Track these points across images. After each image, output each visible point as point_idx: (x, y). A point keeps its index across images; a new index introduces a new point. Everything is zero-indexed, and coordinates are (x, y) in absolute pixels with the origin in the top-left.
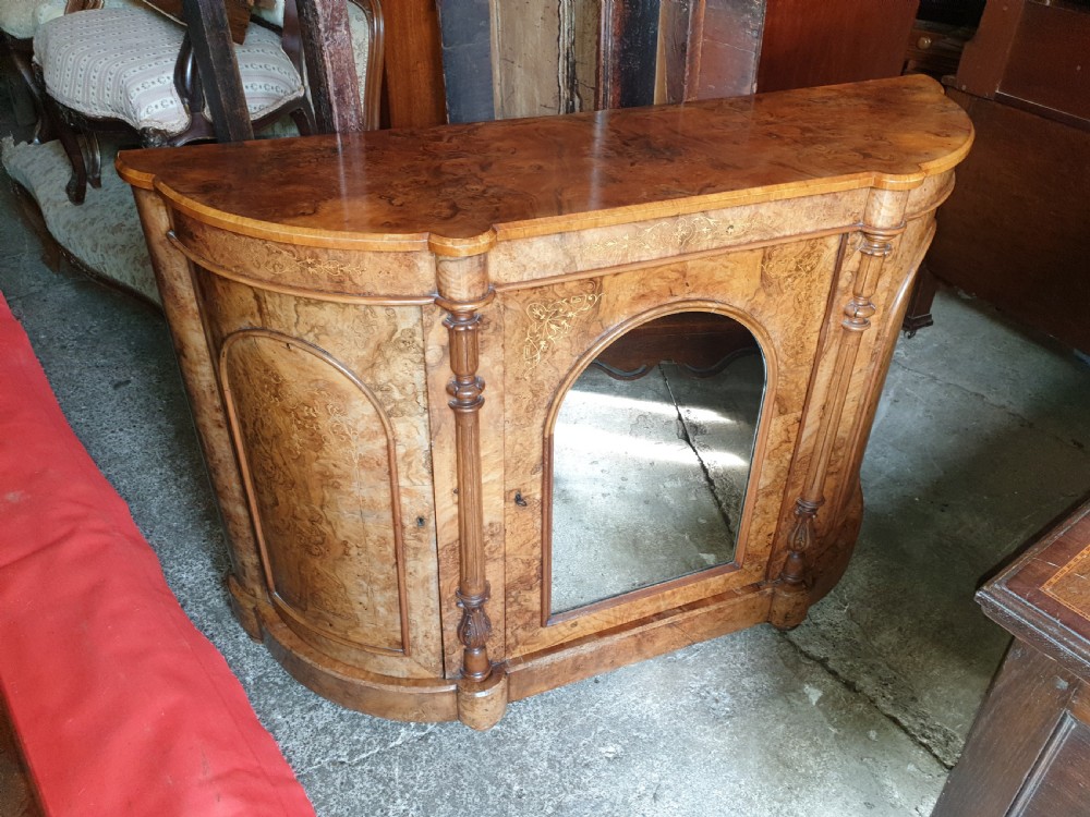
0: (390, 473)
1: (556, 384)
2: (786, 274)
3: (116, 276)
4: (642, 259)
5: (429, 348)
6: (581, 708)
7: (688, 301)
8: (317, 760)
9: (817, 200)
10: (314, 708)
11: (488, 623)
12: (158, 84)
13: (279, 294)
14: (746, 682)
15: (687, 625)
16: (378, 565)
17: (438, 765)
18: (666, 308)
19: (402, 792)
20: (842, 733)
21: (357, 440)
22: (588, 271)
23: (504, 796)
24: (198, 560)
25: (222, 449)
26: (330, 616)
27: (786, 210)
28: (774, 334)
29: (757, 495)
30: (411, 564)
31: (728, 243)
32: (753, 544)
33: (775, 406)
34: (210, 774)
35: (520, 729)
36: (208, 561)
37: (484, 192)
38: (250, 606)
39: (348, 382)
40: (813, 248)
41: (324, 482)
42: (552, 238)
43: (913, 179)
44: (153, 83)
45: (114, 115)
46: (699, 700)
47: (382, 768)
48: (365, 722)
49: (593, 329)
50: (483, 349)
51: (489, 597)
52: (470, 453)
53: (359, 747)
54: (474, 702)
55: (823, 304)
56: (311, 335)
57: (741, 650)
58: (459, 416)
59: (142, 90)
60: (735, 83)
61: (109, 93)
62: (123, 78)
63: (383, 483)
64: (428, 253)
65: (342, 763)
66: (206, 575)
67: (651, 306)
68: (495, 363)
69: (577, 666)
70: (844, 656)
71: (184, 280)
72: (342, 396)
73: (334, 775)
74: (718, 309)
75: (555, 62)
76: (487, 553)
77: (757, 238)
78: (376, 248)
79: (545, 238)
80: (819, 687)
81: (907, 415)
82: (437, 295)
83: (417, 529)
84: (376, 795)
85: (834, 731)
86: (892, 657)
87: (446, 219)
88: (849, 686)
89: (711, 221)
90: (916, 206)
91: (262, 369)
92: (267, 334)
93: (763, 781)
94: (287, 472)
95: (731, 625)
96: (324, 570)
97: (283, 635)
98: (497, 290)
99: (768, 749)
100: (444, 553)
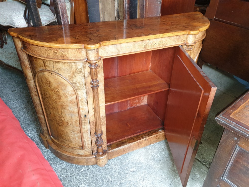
0: (77, 104)
3: (11, 65)
4: (135, 51)
5: (85, 73)
6: (125, 160)
8: (62, 176)
9: (175, 37)
10: (62, 163)
11: (102, 140)
12: (19, 17)
13: (49, 60)
14: (163, 153)
15: (149, 140)
16: (75, 127)
17: (92, 175)
19: (83, 182)
21: (69, 96)
22: (123, 54)
23: (108, 181)
24: (33, 131)
25: (37, 101)
26: (65, 141)
27: (168, 39)
30: (83, 127)
31: (155, 47)
34: (31, 170)
35: (111, 166)
36: (35, 131)
37: (97, 36)
38: (45, 140)
39: (66, 82)
41: (62, 107)
42: (114, 45)
43: (197, 32)
44: (18, 17)
45: (9, 25)
46: (153, 157)
47: (78, 177)
48: (74, 166)
50: (98, 73)
51: (103, 134)
52: (96, 99)
53: (73, 172)
54: (100, 160)
56: (57, 71)
57: (162, 145)
58: (93, 89)
59: (16, 18)
60: (156, 14)
61: (8, 20)
62: (11, 16)
63: (76, 107)
64: (84, 49)
65: (69, 176)
66: (35, 134)
68: (102, 76)
69: (124, 151)
71: (26, 59)
72: (65, 85)
73: (67, 179)
75: (114, 12)
76: (102, 123)
77: (162, 46)
78: (71, 48)
79: (112, 45)
82: (87, 59)
83: (84, 118)
84: (77, 183)
87: (88, 41)
89: (151, 42)
90: (198, 39)
91: (46, 80)
92: (46, 71)
93: (168, 175)
94: (53, 105)
95: (159, 140)
96: (62, 129)
97: (54, 146)
98: (101, 58)
99: (169, 167)
100: (91, 124)
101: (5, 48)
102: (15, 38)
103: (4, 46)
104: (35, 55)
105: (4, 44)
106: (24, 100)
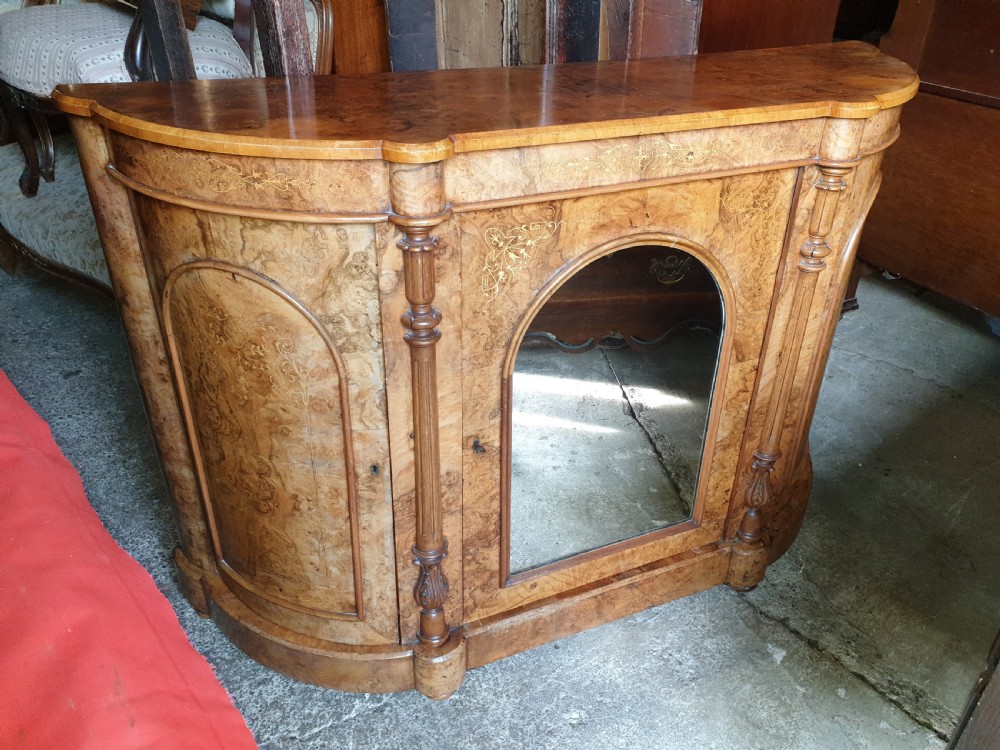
0: (342, 416)
1: (515, 320)
2: (744, 210)
4: (603, 183)
5: (384, 272)
6: (542, 674)
7: (648, 233)
8: (266, 736)
9: (775, 129)
10: (263, 682)
11: (445, 583)
12: (107, 60)
13: (224, 215)
14: (708, 643)
15: (647, 586)
16: (330, 519)
17: (395, 738)
18: (627, 240)
20: (810, 691)
21: (307, 380)
22: (548, 194)
24: (144, 538)
25: (166, 405)
26: (280, 580)
27: (743, 136)
28: (732, 273)
29: (716, 448)
30: (365, 518)
31: (688, 171)
32: (711, 500)
33: (734, 352)
34: (123, 696)
35: (479, 698)
36: (155, 540)
38: (196, 577)
39: (297, 313)
40: (770, 183)
41: (273, 430)
42: (511, 153)
43: (871, 106)
44: (103, 59)
46: (662, 663)
47: (335, 743)
48: (317, 695)
49: (553, 260)
50: (439, 276)
51: (447, 553)
52: (427, 392)
53: (310, 721)
54: (432, 668)
55: (780, 243)
56: (258, 262)
57: (701, 612)
58: (414, 348)
59: (91, 66)
61: (59, 71)
62: (73, 55)
63: (335, 428)
64: (381, 164)
65: (293, 738)
66: (153, 552)
67: (611, 237)
68: (452, 292)
69: (537, 631)
70: (804, 615)
71: (125, 217)
72: (291, 330)
74: (678, 243)
75: (498, 47)
76: (444, 506)
77: (716, 167)
78: (325, 156)
79: (503, 153)
80: (782, 646)
82: (391, 212)
83: (371, 479)
85: (802, 690)
86: (853, 616)
87: (401, 131)
88: (812, 644)
89: (671, 145)
90: (869, 141)
91: (207, 306)
92: (211, 265)
93: (734, 743)
94: (234, 421)
95: (690, 587)
96: (271, 528)
97: (231, 605)
98: (455, 210)
99: (736, 710)
100: (400, 504)
101: (45, 197)
102: (81, 122)
103: (40, 188)
104: (164, 191)
105: (42, 180)
106: (113, 410)
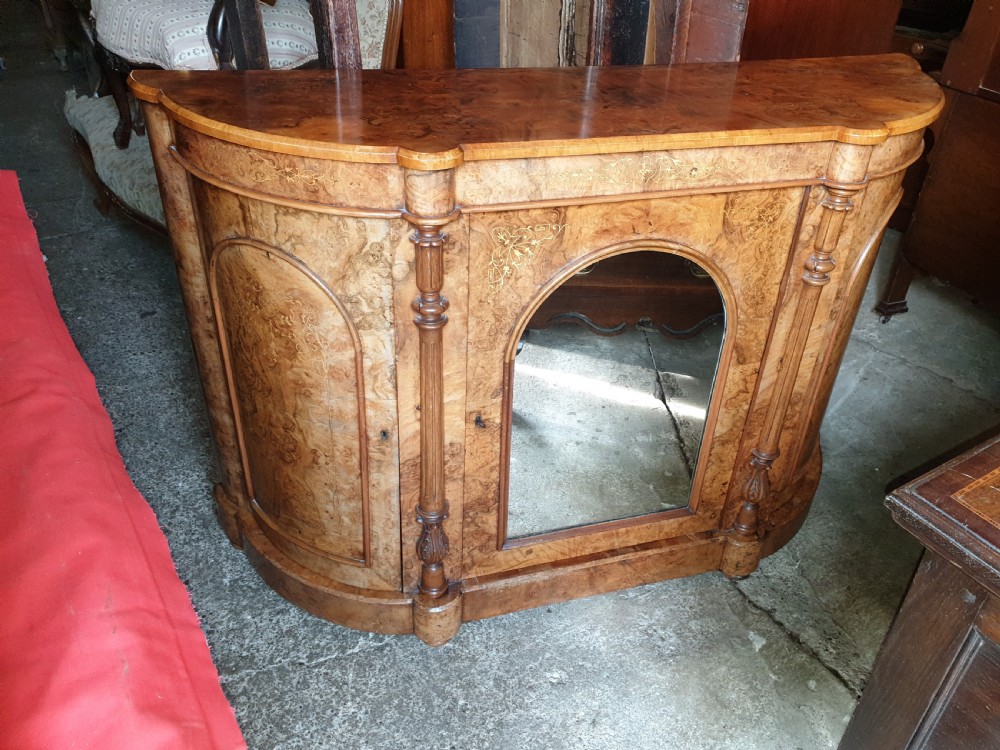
0: (357, 385)
1: (518, 311)
2: (748, 223)
4: (607, 193)
5: (396, 262)
6: (532, 634)
7: (651, 240)
8: (278, 659)
9: (781, 149)
10: (281, 612)
11: (446, 541)
12: (192, 34)
13: (261, 202)
14: (693, 625)
15: (639, 564)
16: (344, 475)
17: (390, 674)
18: (628, 245)
19: (353, 696)
20: (782, 680)
21: (328, 350)
22: (553, 200)
23: (449, 708)
24: (194, 471)
25: (212, 360)
26: (299, 524)
27: (749, 156)
28: (734, 279)
29: (713, 443)
30: (374, 476)
31: (692, 185)
32: (707, 491)
33: (734, 355)
34: (111, 609)
35: (471, 648)
36: (203, 474)
37: (459, 120)
38: (232, 512)
39: (321, 291)
40: (776, 199)
41: (297, 391)
42: (518, 163)
43: (876, 134)
44: (188, 32)
45: (152, 61)
46: (646, 637)
47: (337, 672)
48: (327, 629)
49: (556, 259)
50: (448, 269)
51: (448, 515)
52: (433, 370)
53: (318, 651)
54: (428, 616)
55: (784, 256)
56: (288, 244)
57: (691, 594)
58: (423, 332)
59: (177, 38)
60: (720, 55)
61: (149, 40)
62: (161, 27)
63: (350, 395)
64: (397, 167)
65: (301, 664)
66: (200, 486)
67: (613, 242)
68: (460, 283)
69: (530, 595)
70: (791, 609)
71: (183, 192)
72: (315, 306)
73: (292, 675)
74: (679, 250)
75: (556, 36)
76: (447, 472)
77: (720, 183)
78: (347, 159)
79: (511, 163)
80: (763, 634)
81: (875, 392)
82: (404, 210)
83: (381, 442)
84: (329, 697)
85: (774, 677)
86: (839, 614)
87: (418, 137)
88: (793, 638)
89: (675, 161)
90: (880, 164)
91: (245, 277)
92: (249, 242)
93: (700, 718)
94: (265, 380)
95: (683, 570)
96: (295, 477)
97: (259, 541)
98: (463, 211)
99: (707, 688)
100: (406, 468)
101: (135, 150)
102: (150, 107)
103: (131, 142)
104: (212, 176)
105: (134, 133)
106: (180, 351)
